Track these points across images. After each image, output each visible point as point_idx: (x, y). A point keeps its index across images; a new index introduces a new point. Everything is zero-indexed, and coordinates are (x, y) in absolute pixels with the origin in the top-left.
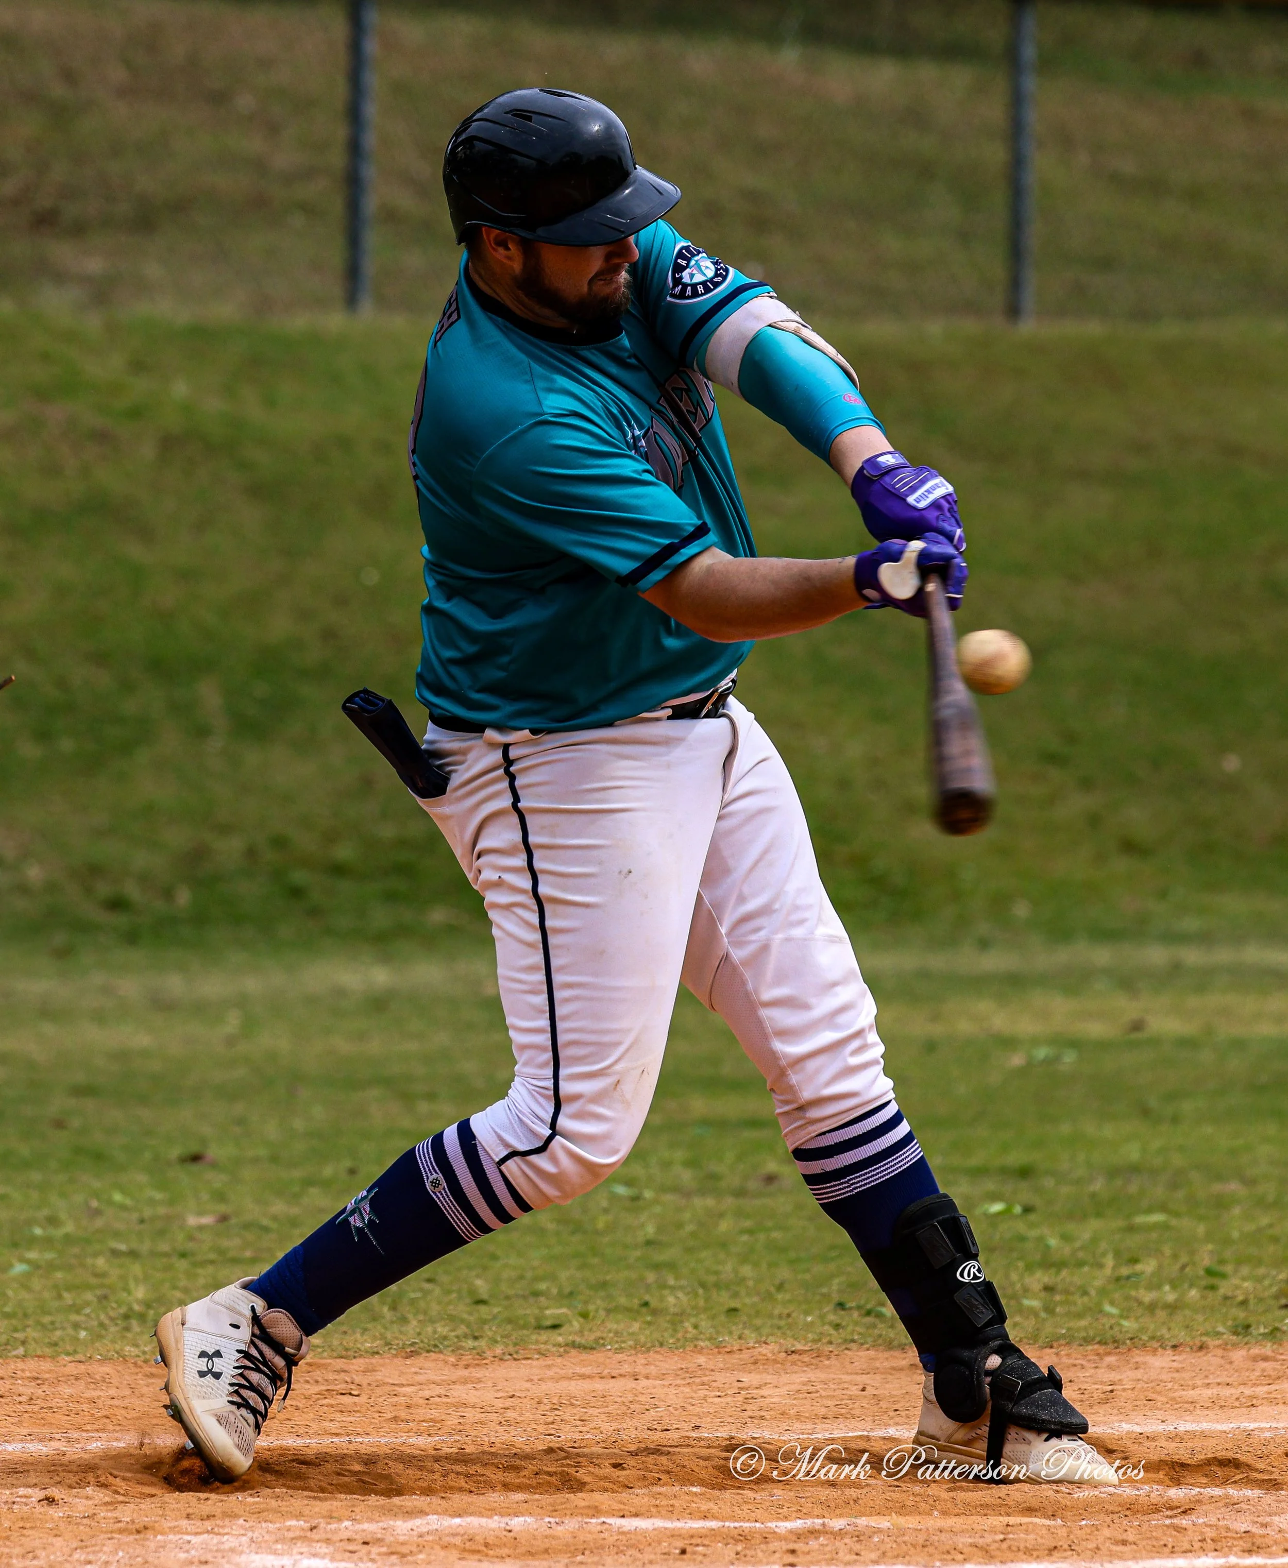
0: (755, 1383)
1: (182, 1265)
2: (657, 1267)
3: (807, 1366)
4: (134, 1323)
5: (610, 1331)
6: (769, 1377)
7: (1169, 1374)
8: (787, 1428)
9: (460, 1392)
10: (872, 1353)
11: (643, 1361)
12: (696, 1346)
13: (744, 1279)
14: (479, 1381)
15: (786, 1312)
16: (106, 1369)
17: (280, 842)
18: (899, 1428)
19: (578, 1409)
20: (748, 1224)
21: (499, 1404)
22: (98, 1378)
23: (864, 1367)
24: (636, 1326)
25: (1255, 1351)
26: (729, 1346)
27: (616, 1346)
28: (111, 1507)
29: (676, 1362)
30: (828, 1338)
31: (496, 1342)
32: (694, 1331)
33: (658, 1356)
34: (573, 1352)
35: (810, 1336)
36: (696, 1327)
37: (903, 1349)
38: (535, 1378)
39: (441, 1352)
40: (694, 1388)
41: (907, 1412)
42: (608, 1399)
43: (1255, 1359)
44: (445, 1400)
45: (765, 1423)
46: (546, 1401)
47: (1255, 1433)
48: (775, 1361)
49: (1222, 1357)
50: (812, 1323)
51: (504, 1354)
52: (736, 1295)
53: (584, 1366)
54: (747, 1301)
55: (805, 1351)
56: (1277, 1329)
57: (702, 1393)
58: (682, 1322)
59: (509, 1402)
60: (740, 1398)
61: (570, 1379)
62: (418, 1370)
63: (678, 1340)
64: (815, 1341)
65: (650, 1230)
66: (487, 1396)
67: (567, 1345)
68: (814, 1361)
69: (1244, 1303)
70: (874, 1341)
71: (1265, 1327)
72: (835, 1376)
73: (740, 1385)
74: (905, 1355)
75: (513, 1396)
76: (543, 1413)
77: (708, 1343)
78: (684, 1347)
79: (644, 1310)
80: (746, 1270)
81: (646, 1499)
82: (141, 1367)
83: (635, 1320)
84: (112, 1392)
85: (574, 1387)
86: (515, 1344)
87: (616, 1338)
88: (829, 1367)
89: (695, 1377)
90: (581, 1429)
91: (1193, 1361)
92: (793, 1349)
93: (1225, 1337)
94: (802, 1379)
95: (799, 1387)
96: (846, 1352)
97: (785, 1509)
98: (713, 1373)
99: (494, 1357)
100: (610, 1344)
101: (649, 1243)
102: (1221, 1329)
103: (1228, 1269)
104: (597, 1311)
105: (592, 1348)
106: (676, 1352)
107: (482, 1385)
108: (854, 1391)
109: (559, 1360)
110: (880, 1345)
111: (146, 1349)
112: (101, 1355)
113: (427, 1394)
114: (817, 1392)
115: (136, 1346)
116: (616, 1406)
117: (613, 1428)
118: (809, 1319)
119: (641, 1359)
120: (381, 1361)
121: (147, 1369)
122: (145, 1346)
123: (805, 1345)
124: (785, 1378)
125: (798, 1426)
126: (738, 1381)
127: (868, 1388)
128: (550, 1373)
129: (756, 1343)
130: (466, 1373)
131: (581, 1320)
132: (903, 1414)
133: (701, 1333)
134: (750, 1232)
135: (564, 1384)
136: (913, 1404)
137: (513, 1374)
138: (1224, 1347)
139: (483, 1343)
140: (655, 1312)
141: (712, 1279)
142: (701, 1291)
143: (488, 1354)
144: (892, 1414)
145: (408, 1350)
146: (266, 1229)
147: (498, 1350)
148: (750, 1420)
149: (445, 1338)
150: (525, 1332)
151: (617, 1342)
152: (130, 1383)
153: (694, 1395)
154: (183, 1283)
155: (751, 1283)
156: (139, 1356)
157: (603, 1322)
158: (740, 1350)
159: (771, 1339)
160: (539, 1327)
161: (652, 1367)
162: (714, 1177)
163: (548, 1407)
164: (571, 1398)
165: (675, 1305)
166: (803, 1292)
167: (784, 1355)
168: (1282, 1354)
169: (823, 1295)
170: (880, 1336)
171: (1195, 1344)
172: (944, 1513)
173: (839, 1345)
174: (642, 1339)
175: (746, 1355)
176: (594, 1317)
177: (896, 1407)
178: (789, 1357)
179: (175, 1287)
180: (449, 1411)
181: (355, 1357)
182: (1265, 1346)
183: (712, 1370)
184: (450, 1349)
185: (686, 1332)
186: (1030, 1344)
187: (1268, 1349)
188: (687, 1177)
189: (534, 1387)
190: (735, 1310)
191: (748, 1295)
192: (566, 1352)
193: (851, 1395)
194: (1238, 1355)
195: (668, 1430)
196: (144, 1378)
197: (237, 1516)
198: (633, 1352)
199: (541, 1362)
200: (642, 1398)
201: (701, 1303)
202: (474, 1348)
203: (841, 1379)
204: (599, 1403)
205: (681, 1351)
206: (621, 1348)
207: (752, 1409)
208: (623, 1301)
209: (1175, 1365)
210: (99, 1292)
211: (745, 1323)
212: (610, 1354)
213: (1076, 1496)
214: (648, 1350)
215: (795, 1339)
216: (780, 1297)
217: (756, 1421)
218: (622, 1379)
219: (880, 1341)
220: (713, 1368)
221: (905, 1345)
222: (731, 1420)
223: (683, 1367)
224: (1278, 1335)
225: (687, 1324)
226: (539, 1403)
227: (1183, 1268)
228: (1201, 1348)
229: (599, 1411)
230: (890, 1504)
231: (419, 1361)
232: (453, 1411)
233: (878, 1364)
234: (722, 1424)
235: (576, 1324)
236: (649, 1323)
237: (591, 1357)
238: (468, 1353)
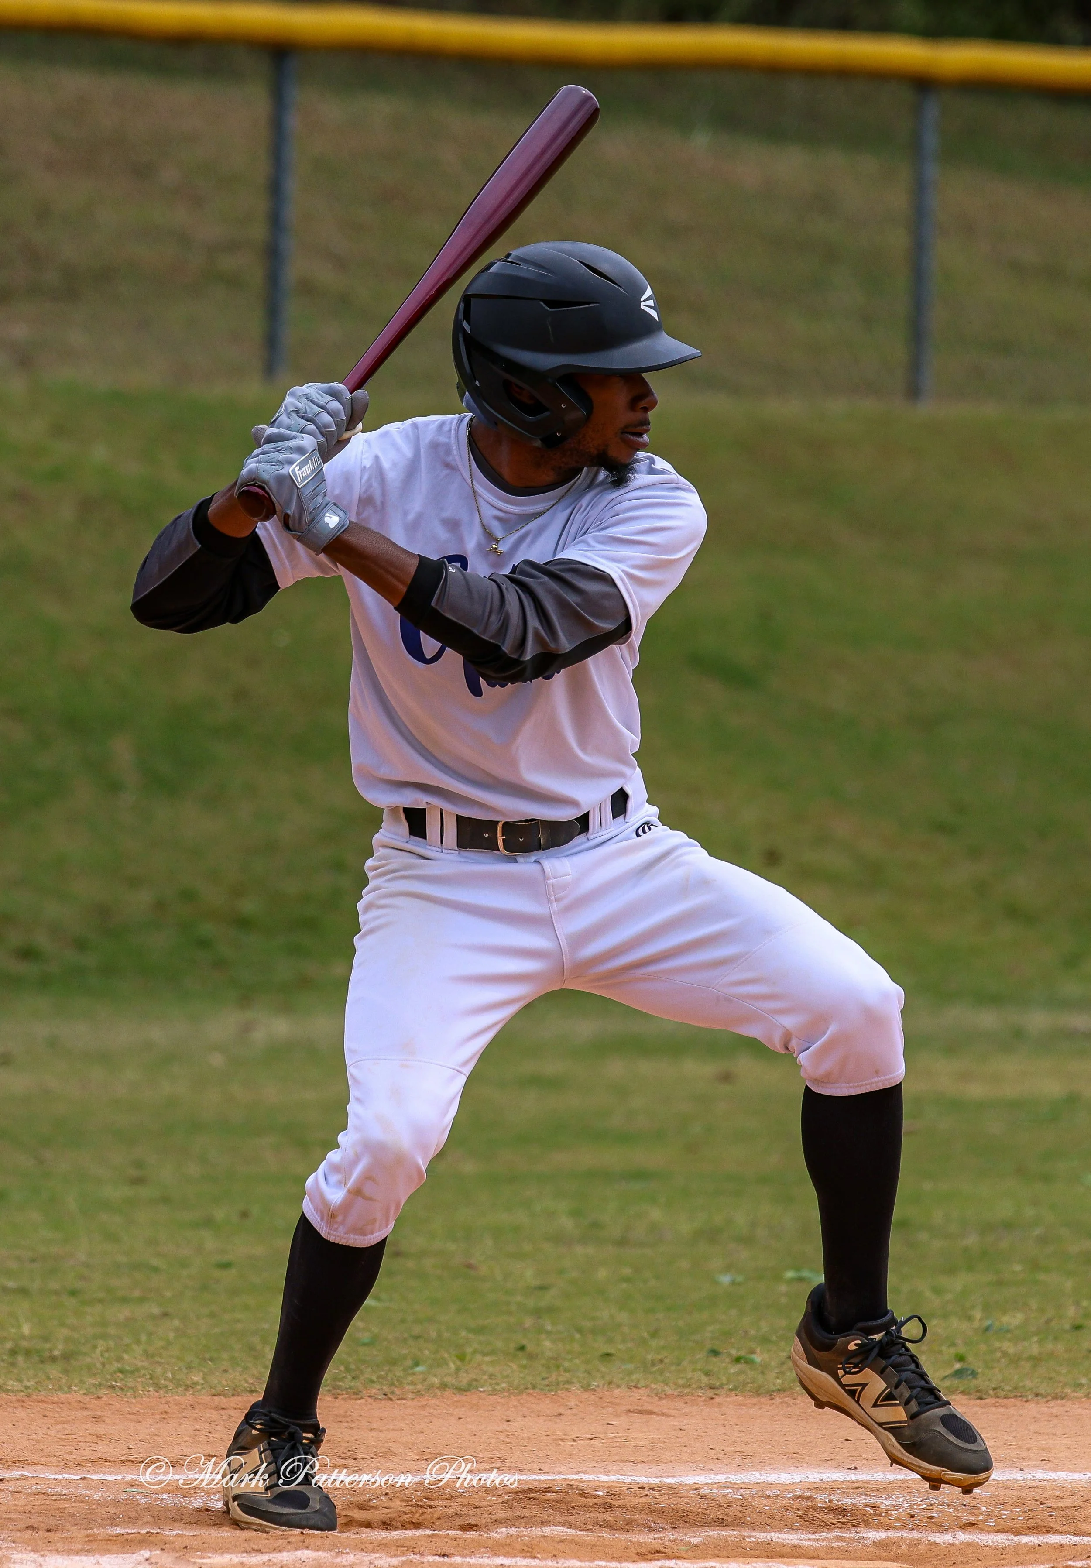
0: (625, 1426)
1: (70, 1302)
2: (535, 1312)
4: (20, 1359)
5: (484, 1373)
10: (739, 1399)
12: (567, 1389)
13: (619, 1325)
15: (659, 1357)
17: (188, 896)
20: (627, 1271)
24: (511, 1369)
26: (600, 1389)
27: (490, 1388)
29: (548, 1404)
30: (698, 1384)
31: (372, 1382)
32: (567, 1375)
33: (530, 1399)
34: (448, 1393)
35: (681, 1382)
36: (569, 1371)
37: (771, 1395)
38: (409, 1418)
51: (379, 1394)
52: (610, 1341)
53: (457, 1407)
54: (621, 1347)
55: (675, 1396)
58: (556, 1366)
60: (608, 1441)
61: (444, 1419)
63: (551, 1383)
64: (684, 1387)
66: (361, 1435)
67: (441, 1386)
70: (742, 1387)
73: (610, 1428)
74: (773, 1401)
77: (579, 1386)
78: (555, 1390)
79: (520, 1354)
80: (623, 1317)
82: (23, 1402)
83: (510, 1363)
86: (391, 1385)
87: (489, 1381)
88: (697, 1412)
92: (663, 1394)
95: (667, 1431)
96: (714, 1397)
98: (583, 1416)
99: (370, 1396)
100: (483, 1386)
101: (529, 1289)
102: (1084, 1381)
104: (473, 1353)
105: (466, 1390)
106: (548, 1395)
107: (356, 1424)
109: (433, 1401)
110: (748, 1391)
111: (29, 1384)
115: (19, 1380)
119: (514, 1401)
122: (28, 1380)
123: (675, 1390)
126: (608, 1424)
128: (424, 1413)
129: (626, 1387)
131: (459, 1363)
133: (574, 1377)
134: (627, 1280)
137: (387, 1414)
140: (531, 1357)
141: (588, 1324)
142: (578, 1336)
143: (364, 1394)
146: (156, 1270)
147: (374, 1391)
151: (490, 1384)
154: (71, 1320)
155: (626, 1329)
157: (479, 1364)
159: (641, 1383)
161: (525, 1409)
162: (596, 1225)
165: (550, 1350)
166: (676, 1338)
167: (654, 1399)
169: (696, 1342)
170: (749, 1382)
173: (708, 1390)
174: (516, 1382)
176: (470, 1362)
179: (62, 1324)
181: (233, 1395)
185: (559, 1375)
188: (567, 1223)
190: (608, 1355)
191: (624, 1341)
192: (441, 1394)
198: (506, 1394)
199: (415, 1403)
201: (576, 1347)
202: (350, 1388)
205: (553, 1393)
206: (495, 1390)
207: (620, 1452)
208: (499, 1344)
211: (617, 1368)
212: (483, 1395)
214: (521, 1392)
215: (667, 1384)
216: (654, 1343)
219: (748, 1388)
220: (584, 1411)
221: (773, 1391)
225: (561, 1368)
227: (1048, 1321)
228: (1060, 1397)
235: (452, 1366)
236: (525, 1367)
237: (464, 1398)
238: (344, 1392)
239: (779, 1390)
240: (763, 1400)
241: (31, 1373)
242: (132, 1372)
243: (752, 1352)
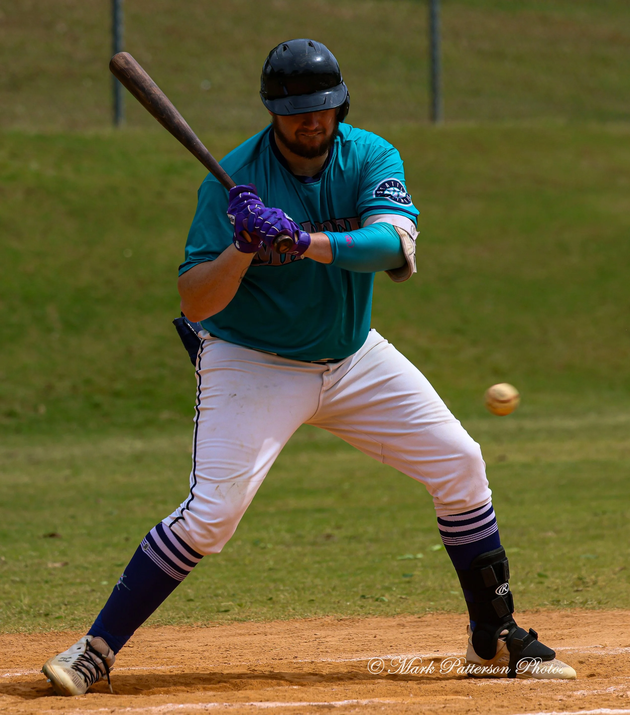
0: (323, 635)
1: (46, 587)
2: (275, 581)
3: (348, 626)
4: (24, 615)
5: (252, 613)
6: (330, 632)
7: (522, 625)
8: (339, 656)
9: (181, 644)
10: (379, 619)
11: (269, 626)
12: (294, 618)
13: (317, 586)
14: (191, 638)
15: (337, 600)
16: (11, 638)
17: (88, 382)
18: (393, 655)
19: (238, 650)
20: (318, 559)
21: (200, 649)
22: (6, 642)
23: (375, 626)
24: (265, 610)
25: (563, 613)
26: (310, 618)
27: (256, 619)
28: (14, 705)
29: (285, 626)
30: (358, 612)
31: (198, 619)
32: (293, 611)
33: (276, 624)
34: (235, 623)
35: (349, 612)
36: (294, 609)
37: (394, 617)
38: (217, 636)
39: (172, 625)
40: (294, 638)
41: (396, 647)
42: (253, 645)
43: (563, 617)
44: (174, 648)
45: (329, 654)
46: (222, 647)
47: (564, 652)
48: (333, 625)
49: (547, 616)
50: (350, 605)
51: (202, 625)
52: (313, 593)
53: (241, 630)
54: (319, 596)
55: (347, 619)
56: (573, 602)
57: (297, 641)
58: (287, 607)
59: (205, 648)
60: (316, 643)
61: (234, 636)
62: (160, 634)
63: (286, 615)
64: (351, 614)
65: (271, 563)
66: (195, 645)
67: (232, 620)
68: (351, 624)
69: (556, 590)
70: (380, 613)
71: (567, 601)
72: (361, 631)
73: (316, 636)
74: (394, 620)
75: (207, 645)
76: (221, 653)
77: (300, 617)
78: (288, 619)
79: (269, 602)
80: (318, 581)
81: (272, 693)
82: (28, 637)
83: (264, 606)
84: (14, 649)
85: (237, 640)
86: (207, 620)
87: (256, 616)
88: (358, 626)
89: (294, 633)
90: (240, 660)
91: (533, 618)
92: (341, 618)
93: (548, 606)
94: (346, 633)
95: (344, 637)
96: (366, 619)
97: (339, 695)
98: (302, 631)
99: (197, 626)
100: (253, 618)
101: (270, 569)
102: (546, 603)
103: (549, 573)
104: (246, 602)
105: (244, 621)
106: (285, 621)
107: (191, 640)
108: (371, 638)
109: (229, 627)
110: (383, 615)
111: (30, 628)
112: (8, 631)
113: (165, 645)
114: (353, 638)
115: (25, 626)
116: (256, 648)
117: (255, 659)
118: (348, 604)
119: (268, 625)
120: (143, 630)
121: (30, 638)
122: (29, 626)
123: (346, 616)
124: (337, 632)
125: (344, 655)
126: (315, 634)
127: (377, 636)
128: (225, 633)
129: (323, 616)
130: (184, 635)
131: (239, 607)
132: (394, 648)
133: (296, 612)
134: (319, 562)
135: (231, 638)
136: (399, 643)
137: (206, 634)
138: (548, 611)
139: (192, 620)
140: (274, 603)
141: (301, 586)
142: (296, 592)
143: (195, 625)
144: (389, 648)
145: (156, 624)
146: (87, 568)
147: (199, 624)
148: (321, 653)
149: (174, 618)
150: (212, 614)
151: (256, 617)
152: (22, 644)
153: (294, 642)
154: (47, 595)
155: (320, 587)
156: (27, 631)
157: (249, 608)
158: (315, 620)
159: (330, 614)
160: (218, 611)
161: (273, 629)
162: (300, 536)
163: (224, 650)
164: (235, 645)
165: (283, 599)
166: (345, 590)
167: (337, 621)
168: (575, 614)
169: (354, 592)
170: (382, 611)
171: (533, 610)
172: (415, 695)
173: (363, 616)
174: (268, 616)
175: (318, 622)
176: (245, 606)
177: (391, 645)
178: (339, 622)
179: (43, 598)
180: (177, 653)
182: (567, 610)
183: (302, 630)
184: (176, 623)
185: (290, 612)
186: (454, 612)
187: (569, 612)
188: (287, 537)
189: (217, 640)
190: (313, 600)
191: (319, 593)
192: (232, 623)
193: (369, 640)
194: (555, 615)
195: (282, 659)
196: (29, 642)
197: (76, 707)
198: (264, 622)
199: (220, 628)
200: (269, 644)
201: (296, 597)
202: (188, 622)
203: (364, 632)
204: (249, 647)
205: (287, 621)
206: (258, 620)
207: (322, 648)
208: (259, 597)
209: (524, 620)
210: (6, 601)
211: (317, 607)
212: (253, 623)
213: (478, 685)
214: (271, 621)
215: (342, 613)
216: (334, 593)
217: (324, 654)
218: (259, 635)
219: (382, 613)
220: (303, 628)
221: (395, 614)
222: (312, 653)
223: (288, 628)
224: (574, 605)
225: (290, 608)
226: (219, 648)
227: (527, 573)
228: (537, 612)
229: (249, 651)
230: (389, 692)
231: (162, 629)
232: (178, 653)
233: (382, 625)
234: (308, 655)
235: (236, 609)
236: (272, 608)
237: (244, 625)
238: (185, 625)
239: (398, 614)
240: (390, 619)
241: (30, 622)
242: (80, 620)
243: (383, 596)
